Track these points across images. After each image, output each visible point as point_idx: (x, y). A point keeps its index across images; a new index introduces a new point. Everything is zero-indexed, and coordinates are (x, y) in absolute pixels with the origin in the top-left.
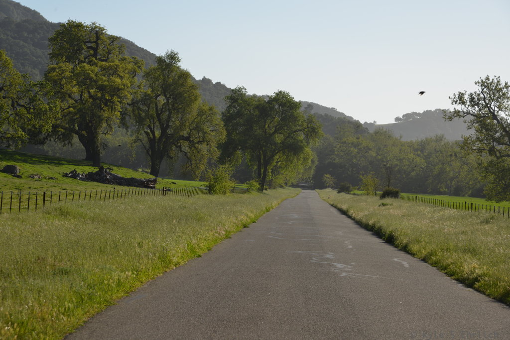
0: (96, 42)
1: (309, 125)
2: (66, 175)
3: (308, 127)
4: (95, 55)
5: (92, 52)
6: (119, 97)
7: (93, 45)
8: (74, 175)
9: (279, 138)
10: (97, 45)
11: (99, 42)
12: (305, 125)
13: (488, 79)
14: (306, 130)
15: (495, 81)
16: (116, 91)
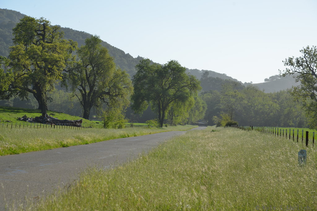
0: (44, 30)
1: (192, 82)
2: (19, 119)
3: (191, 84)
4: (43, 39)
5: (41, 37)
6: (57, 66)
7: (42, 32)
8: (25, 119)
9: (172, 92)
10: (45, 32)
11: (46, 30)
12: (189, 82)
13: (308, 48)
14: (190, 86)
15: (313, 49)
16: (55, 62)
